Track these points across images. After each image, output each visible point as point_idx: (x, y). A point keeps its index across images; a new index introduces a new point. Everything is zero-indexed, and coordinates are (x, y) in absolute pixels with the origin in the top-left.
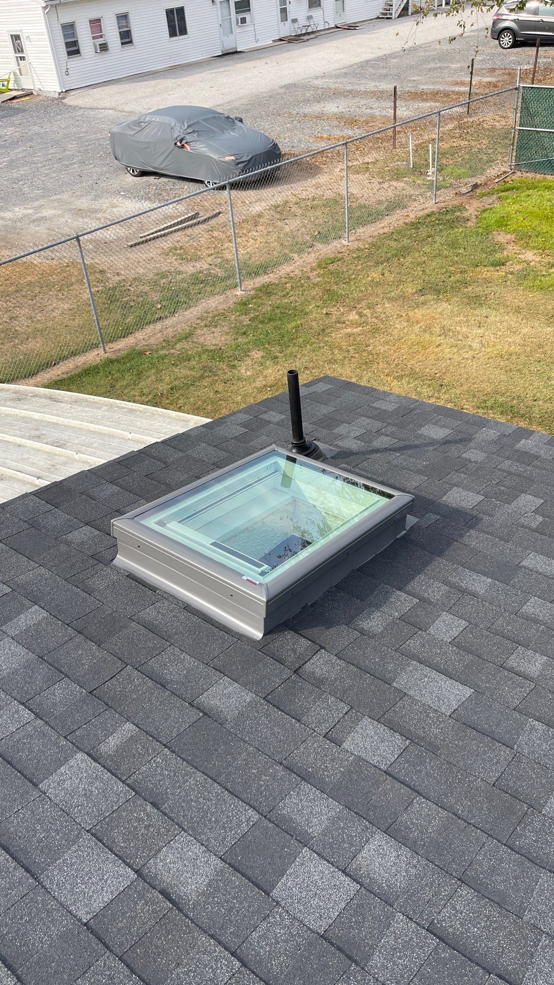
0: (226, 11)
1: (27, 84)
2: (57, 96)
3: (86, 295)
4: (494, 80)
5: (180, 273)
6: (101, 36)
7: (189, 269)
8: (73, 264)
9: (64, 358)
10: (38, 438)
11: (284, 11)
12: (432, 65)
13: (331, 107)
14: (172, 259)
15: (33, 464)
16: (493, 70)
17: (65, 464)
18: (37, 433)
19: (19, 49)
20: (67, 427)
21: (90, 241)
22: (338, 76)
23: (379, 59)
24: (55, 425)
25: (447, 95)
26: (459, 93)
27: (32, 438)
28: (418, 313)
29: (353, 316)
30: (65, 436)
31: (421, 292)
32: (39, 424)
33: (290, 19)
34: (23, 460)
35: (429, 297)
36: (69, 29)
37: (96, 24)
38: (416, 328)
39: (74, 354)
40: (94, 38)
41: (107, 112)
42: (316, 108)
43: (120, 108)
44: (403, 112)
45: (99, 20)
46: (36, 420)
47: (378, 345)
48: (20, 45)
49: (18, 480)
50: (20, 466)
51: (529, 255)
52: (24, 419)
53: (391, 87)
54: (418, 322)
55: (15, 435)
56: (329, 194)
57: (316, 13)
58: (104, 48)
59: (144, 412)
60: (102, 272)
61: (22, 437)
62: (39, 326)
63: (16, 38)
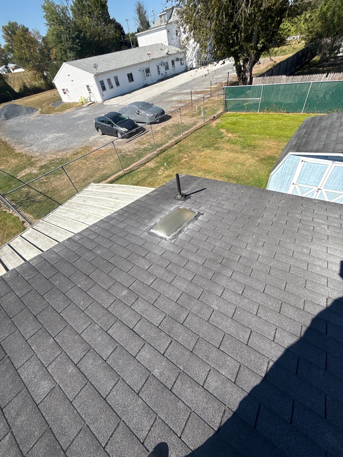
0: (143, 73)
1: (93, 100)
2: (101, 102)
3: (117, 157)
4: (217, 86)
5: (140, 148)
6: (111, 84)
7: (142, 147)
8: (112, 149)
9: (114, 174)
10: (111, 197)
11: (159, 72)
12: (200, 83)
13: (175, 98)
14: (137, 145)
15: (110, 204)
16: (216, 83)
17: (118, 204)
18: (110, 196)
19: (89, 90)
20: (118, 194)
21: (116, 142)
22: (175, 89)
23: (186, 83)
24: (114, 193)
25: (205, 91)
26: (208, 91)
27: (109, 197)
28: (202, 153)
29: (186, 156)
30: (117, 196)
31: (203, 147)
32: (110, 194)
33: (161, 74)
34: (108, 204)
35: (205, 149)
36: (102, 83)
37: (109, 80)
38: (202, 157)
39: (116, 173)
40: (109, 85)
41: (115, 106)
42: (170, 99)
43: (119, 104)
44: (193, 98)
45: (109, 79)
46: (110, 193)
47: (193, 163)
48: (89, 88)
49: (108, 209)
50: (107, 205)
51: (230, 135)
52: (106, 193)
53: (190, 91)
54: (203, 156)
55: (105, 197)
56: (176, 123)
57: (168, 71)
58: (112, 87)
59: (137, 188)
60: (120, 150)
61: (107, 197)
62: (106, 166)
63: (88, 86)
